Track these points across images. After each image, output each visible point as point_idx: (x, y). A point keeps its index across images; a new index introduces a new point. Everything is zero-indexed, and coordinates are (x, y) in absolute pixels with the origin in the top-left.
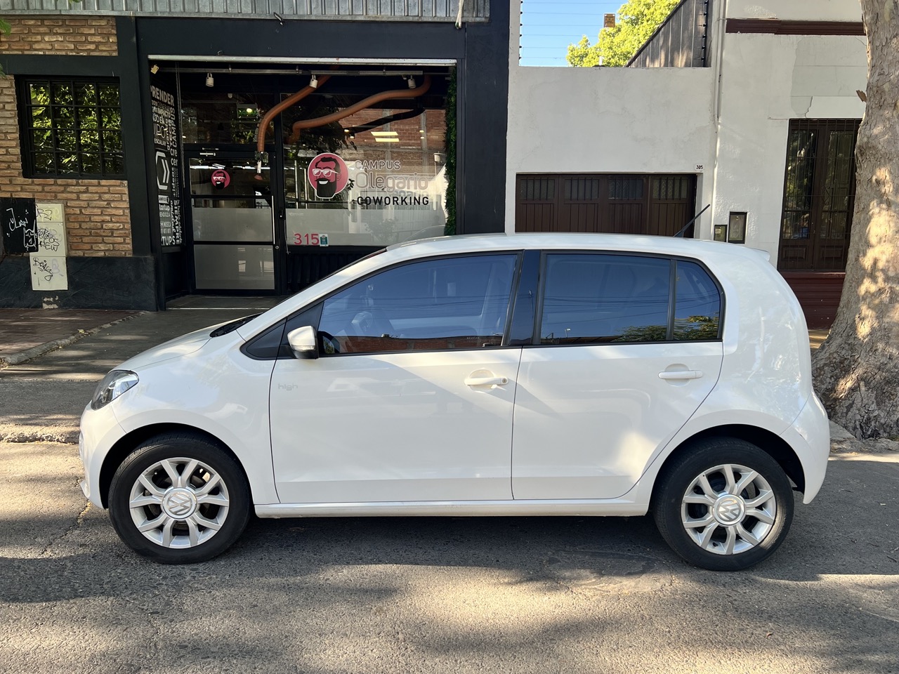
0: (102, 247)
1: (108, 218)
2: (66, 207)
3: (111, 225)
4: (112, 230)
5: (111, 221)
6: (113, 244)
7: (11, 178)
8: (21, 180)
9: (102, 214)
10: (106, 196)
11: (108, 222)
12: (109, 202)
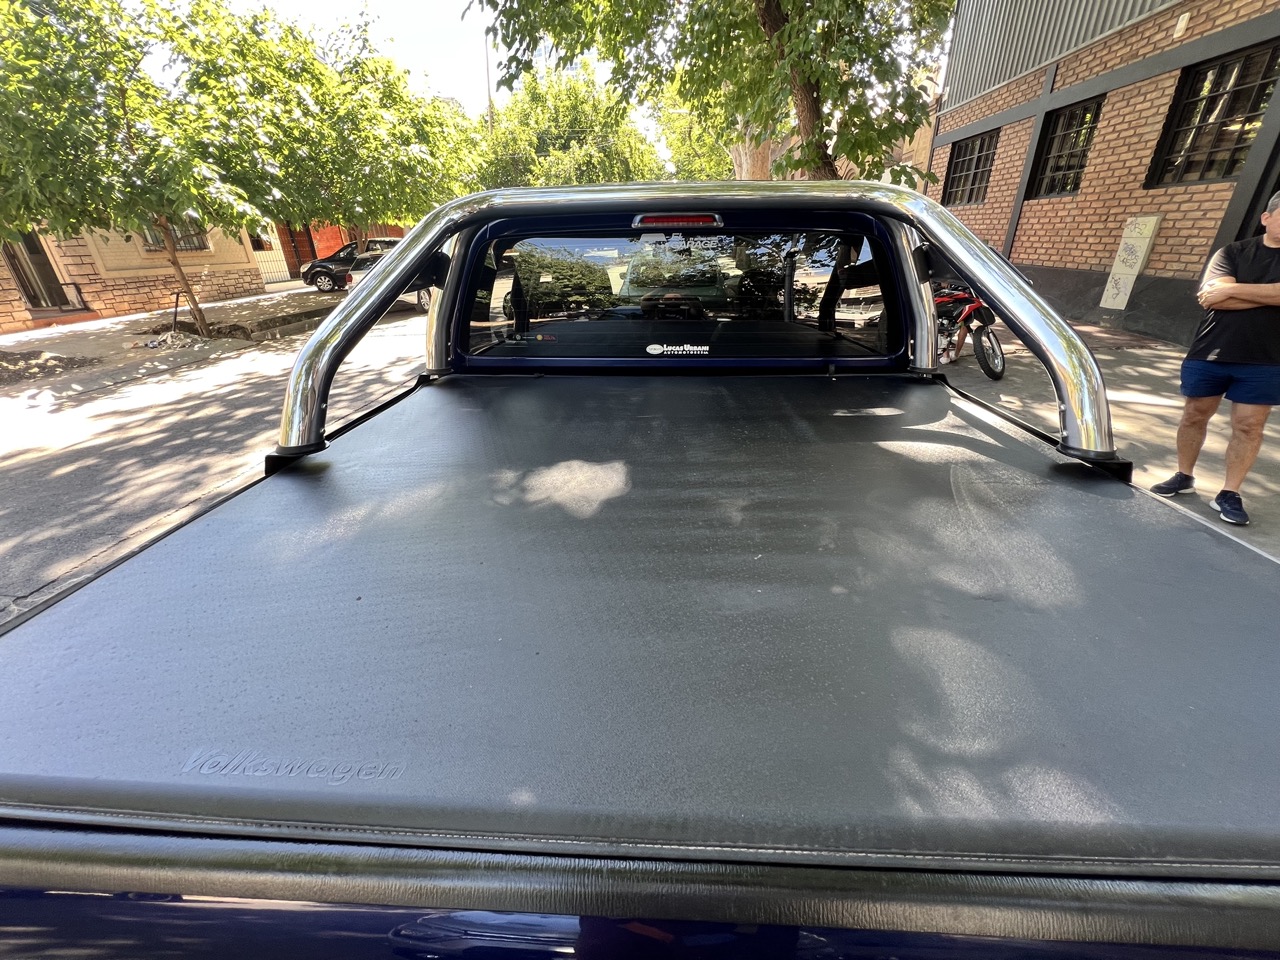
0: (1175, 266)
1: (1196, 232)
2: (1164, 219)
3: (1194, 241)
4: (1193, 247)
5: (1197, 236)
6: (1187, 263)
7: (1131, 191)
8: (1138, 193)
9: (1193, 227)
10: (1206, 205)
11: (1194, 237)
12: (1206, 212)
